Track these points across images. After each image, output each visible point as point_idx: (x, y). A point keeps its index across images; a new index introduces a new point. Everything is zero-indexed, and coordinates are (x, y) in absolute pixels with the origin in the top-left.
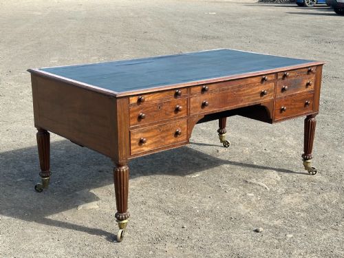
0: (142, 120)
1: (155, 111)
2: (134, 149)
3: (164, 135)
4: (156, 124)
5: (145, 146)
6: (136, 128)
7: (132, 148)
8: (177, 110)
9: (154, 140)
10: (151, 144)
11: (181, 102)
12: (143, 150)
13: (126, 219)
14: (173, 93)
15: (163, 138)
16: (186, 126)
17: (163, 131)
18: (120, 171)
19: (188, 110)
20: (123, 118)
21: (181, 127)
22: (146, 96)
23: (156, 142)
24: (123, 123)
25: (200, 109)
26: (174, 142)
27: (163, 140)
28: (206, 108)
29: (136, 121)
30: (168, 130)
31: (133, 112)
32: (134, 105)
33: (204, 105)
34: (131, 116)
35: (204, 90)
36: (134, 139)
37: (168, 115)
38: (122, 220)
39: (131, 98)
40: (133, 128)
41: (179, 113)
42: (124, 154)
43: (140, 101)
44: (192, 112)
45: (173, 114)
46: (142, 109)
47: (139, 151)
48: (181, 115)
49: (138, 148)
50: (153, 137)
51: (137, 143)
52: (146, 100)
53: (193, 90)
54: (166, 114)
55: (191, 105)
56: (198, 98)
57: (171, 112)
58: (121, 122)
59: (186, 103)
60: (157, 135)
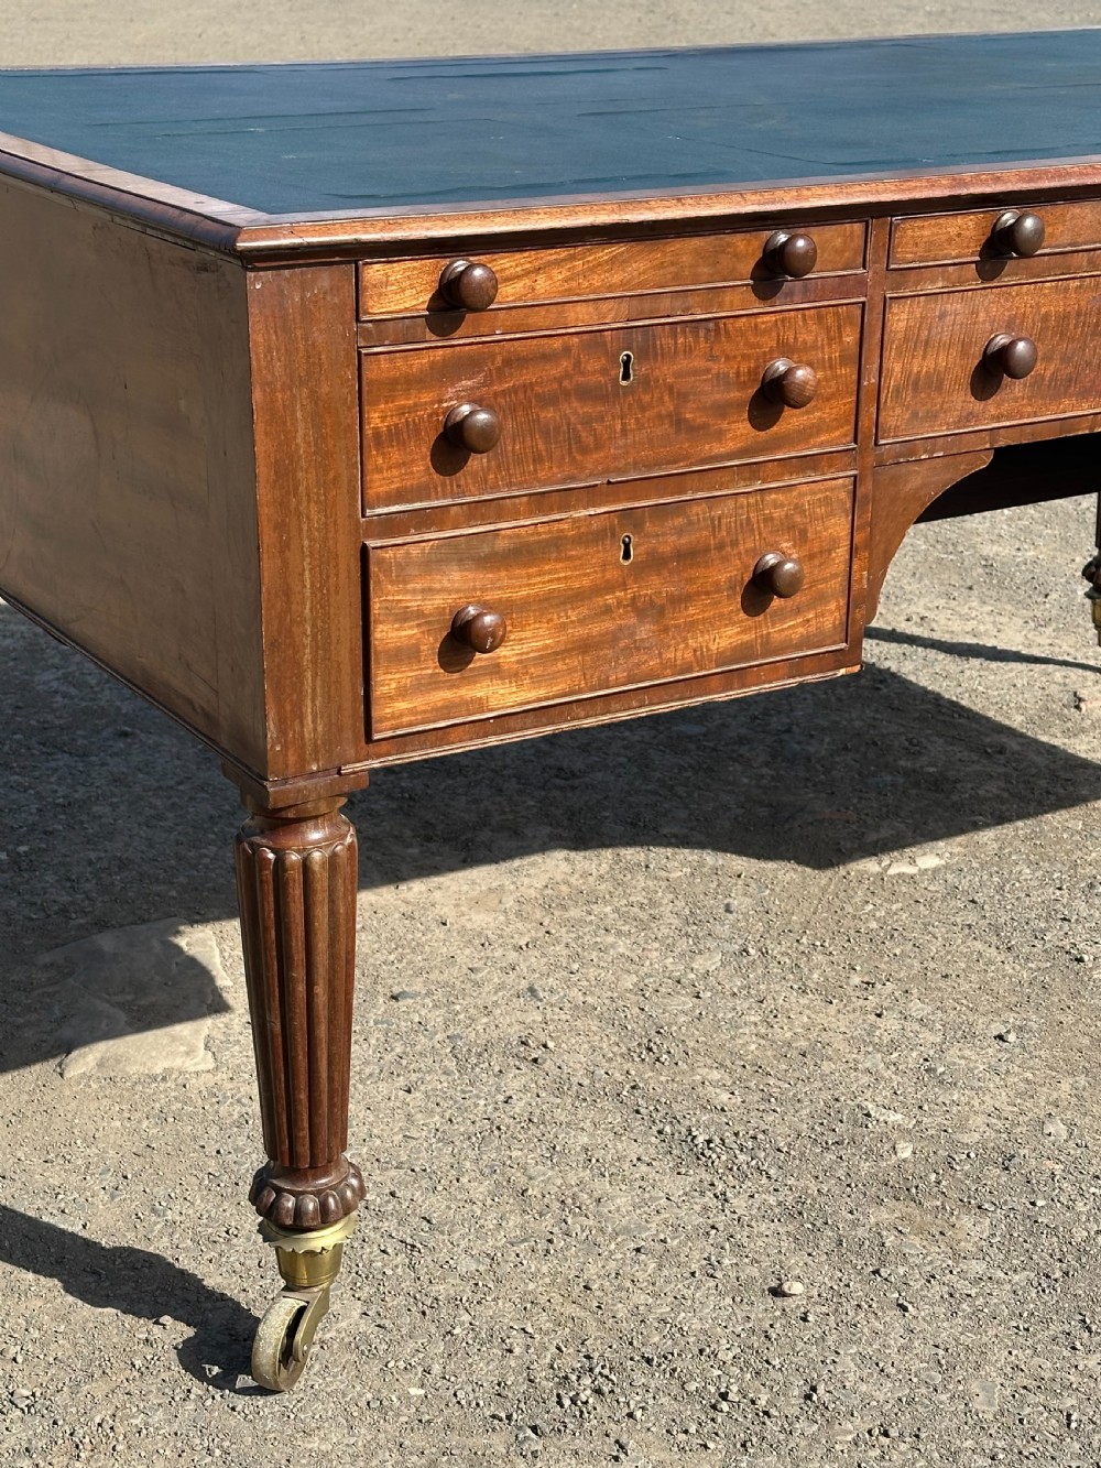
0: (476, 462)
1: (585, 394)
2: (403, 693)
3: (656, 586)
4: (591, 495)
5: (496, 671)
6: (424, 520)
7: (386, 681)
8: (772, 398)
9: (575, 623)
10: (547, 657)
11: (809, 334)
12: (480, 704)
13: (325, 1218)
14: (748, 248)
15: (641, 609)
16: (839, 527)
17: (655, 562)
18: (280, 860)
19: (865, 403)
20: (302, 434)
21: (802, 538)
22: (506, 263)
23: (584, 646)
24: (306, 478)
25: (963, 400)
26: (744, 651)
27: (645, 631)
28: (1013, 392)
29: (421, 467)
30: (691, 557)
31: (393, 386)
32: (397, 329)
33: (994, 369)
34: (375, 419)
35: (1000, 249)
36: (404, 616)
37: (695, 431)
38: (299, 1227)
39: (374, 272)
40: (391, 526)
41: (791, 420)
42: (312, 727)
43: (452, 303)
44: (894, 416)
45: (741, 430)
46: (469, 365)
47: (447, 710)
48: (805, 435)
49: (432, 684)
50: (575, 598)
51: (431, 643)
52: (508, 293)
53: (917, 235)
54: (679, 422)
55: (895, 367)
56: (954, 306)
57: (722, 410)
58: (284, 472)
59: (850, 338)
60: (609, 588)
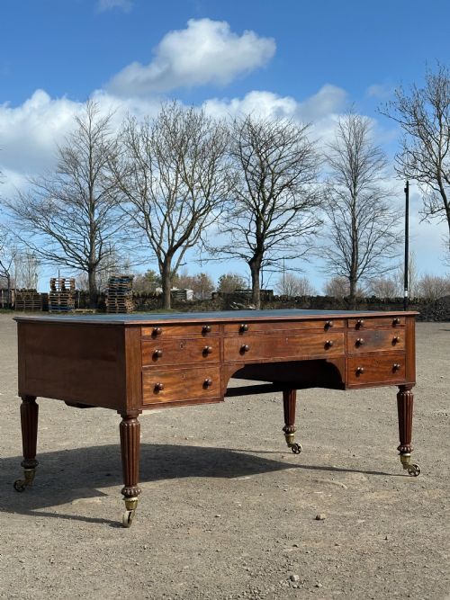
0: (159, 359)
1: (175, 350)
2: (148, 397)
3: (188, 383)
4: (177, 367)
5: (162, 395)
6: (151, 369)
7: (145, 395)
8: (206, 352)
9: (175, 388)
10: (171, 393)
11: (211, 342)
12: (160, 400)
13: (135, 495)
14: (200, 328)
15: (186, 388)
16: (218, 375)
17: (187, 379)
18: (128, 426)
19: (221, 354)
20: (133, 353)
21: (212, 377)
22: (163, 329)
23: (176, 392)
24: (133, 360)
25: (238, 355)
26: (203, 396)
27: (187, 391)
28: (247, 354)
29: (150, 360)
30: (193, 378)
31: (147, 346)
32: (147, 337)
33: (243, 350)
34: (144, 352)
35: (242, 330)
36: (148, 384)
37: (193, 357)
38: (131, 496)
39: (143, 329)
40: (146, 369)
41: (210, 356)
42: (134, 402)
43: (155, 334)
44: (226, 357)
45: (201, 358)
46: (157, 344)
47: (154, 401)
48: (211, 359)
49: (152, 396)
50: (174, 384)
51: (152, 389)
52: (163, 333)
53: (228, 327)
54: (191, 356)
55: (226, 349)
56: (235, 339)
57: (198, 354)
58: (130, 359)
59: (218, 343)
60: (179, 382)
